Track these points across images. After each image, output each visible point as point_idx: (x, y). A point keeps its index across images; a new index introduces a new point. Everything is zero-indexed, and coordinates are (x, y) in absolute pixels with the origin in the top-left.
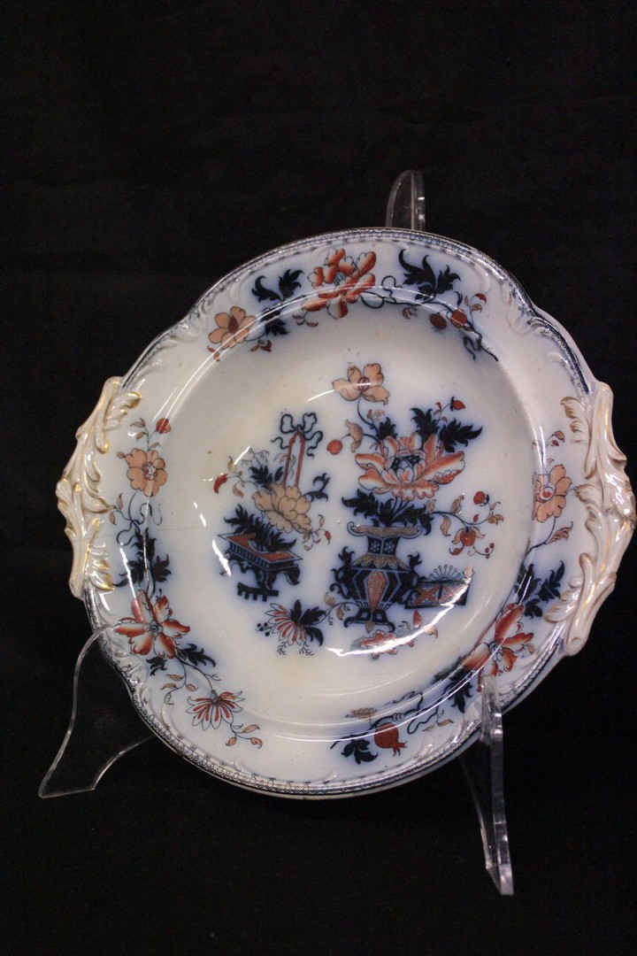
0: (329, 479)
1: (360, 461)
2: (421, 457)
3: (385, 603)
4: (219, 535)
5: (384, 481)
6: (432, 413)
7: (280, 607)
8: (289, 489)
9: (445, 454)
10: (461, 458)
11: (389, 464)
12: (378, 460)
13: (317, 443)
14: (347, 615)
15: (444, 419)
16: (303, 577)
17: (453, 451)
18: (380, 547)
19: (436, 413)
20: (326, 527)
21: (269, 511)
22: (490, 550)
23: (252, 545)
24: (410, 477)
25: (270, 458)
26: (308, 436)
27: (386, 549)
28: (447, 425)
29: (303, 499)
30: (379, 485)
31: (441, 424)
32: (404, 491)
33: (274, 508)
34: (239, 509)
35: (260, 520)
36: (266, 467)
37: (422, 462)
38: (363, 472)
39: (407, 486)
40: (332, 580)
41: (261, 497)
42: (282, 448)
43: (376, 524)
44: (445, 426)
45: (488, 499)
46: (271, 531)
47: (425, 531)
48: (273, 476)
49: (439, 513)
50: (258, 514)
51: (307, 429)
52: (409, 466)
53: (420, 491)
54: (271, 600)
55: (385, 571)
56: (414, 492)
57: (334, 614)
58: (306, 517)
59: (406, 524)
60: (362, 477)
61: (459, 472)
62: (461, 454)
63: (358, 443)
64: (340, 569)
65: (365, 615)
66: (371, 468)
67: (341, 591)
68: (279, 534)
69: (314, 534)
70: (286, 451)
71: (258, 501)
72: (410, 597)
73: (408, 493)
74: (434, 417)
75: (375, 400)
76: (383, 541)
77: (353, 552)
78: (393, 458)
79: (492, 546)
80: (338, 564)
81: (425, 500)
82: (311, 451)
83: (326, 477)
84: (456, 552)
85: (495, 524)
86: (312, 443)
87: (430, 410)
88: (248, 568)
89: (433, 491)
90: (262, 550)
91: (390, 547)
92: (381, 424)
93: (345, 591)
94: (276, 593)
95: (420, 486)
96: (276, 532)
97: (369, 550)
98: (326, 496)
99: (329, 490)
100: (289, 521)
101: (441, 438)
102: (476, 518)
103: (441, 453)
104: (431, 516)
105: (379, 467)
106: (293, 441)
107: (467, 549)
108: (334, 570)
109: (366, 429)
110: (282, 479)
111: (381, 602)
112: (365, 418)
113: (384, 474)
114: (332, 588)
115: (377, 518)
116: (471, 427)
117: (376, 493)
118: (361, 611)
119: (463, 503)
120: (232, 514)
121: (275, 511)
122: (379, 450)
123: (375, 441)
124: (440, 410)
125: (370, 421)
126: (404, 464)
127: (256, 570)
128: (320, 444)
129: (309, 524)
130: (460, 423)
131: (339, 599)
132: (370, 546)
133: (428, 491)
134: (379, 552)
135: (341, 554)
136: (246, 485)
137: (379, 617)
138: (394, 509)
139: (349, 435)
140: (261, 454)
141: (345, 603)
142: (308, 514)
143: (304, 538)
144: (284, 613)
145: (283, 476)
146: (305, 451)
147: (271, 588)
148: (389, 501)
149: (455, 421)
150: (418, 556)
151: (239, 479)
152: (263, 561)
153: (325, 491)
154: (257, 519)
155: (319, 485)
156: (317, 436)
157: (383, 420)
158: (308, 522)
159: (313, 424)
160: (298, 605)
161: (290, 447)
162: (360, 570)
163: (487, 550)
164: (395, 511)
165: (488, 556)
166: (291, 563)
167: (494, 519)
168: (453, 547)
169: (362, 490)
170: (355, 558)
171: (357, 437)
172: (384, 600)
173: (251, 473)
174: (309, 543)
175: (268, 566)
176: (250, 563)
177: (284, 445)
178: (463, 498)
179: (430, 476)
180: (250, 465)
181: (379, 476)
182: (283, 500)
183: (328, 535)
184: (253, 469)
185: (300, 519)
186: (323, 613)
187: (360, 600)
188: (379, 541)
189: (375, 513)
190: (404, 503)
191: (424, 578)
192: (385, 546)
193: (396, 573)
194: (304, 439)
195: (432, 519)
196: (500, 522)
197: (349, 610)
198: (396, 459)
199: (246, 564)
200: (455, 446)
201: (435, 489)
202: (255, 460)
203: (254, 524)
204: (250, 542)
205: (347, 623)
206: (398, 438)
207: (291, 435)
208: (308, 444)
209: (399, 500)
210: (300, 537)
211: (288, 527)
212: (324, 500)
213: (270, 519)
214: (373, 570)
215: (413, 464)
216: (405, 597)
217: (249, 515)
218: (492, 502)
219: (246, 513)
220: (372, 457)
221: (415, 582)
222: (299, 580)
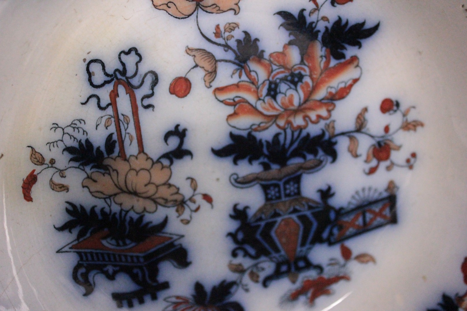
0: (185, 130)
1: (223, 97)
2: (303, 73)
3: (304, 249)
4: (58, 252)
5: (261, 113)
6: (306, 13)
7: (178, 297)
8: (133, 159)
9: (333, 63)
10: (355, 63)
11: (264, 91)
12: (248, 90)
13: (152, 89)
14: (262, 275)
15: (325, 19)
16: (194, 256)
17: (343, 56)
18: (279, 191)
19: (311, 13)
20: (202, 189)
21: (115, 195)
22: (412, 160)
23: (108, 244)
24: (296, 102)
25: (90, 126)
26: (135, 82)
27: (288, 192)
28: (330, 26)
29: (158, 166)
30: (255, 120)
31: (321, 26)
32: (291, 119)
33: (121, 189)
34: (70, 208)
35: (107, 210)
36: (87, 141)
37: (307, 80)
38: (230, 110)
39: (295, 112)
40: (231, 245)
41: (95, 181)
42: (101, 108)
43: (266, 167)
44: (326, 28)
45: (398, 105)
46: (128, 218)
47: (330, 159)
48: (103, 149)
49: (343, 134)
50: (100, 204)
51: (130, 73)
52: (290, 88)
53: (313, 115)
54: (163, 294)
55: (294, 217)
56: (306, 118)
57: (246, 279)
58: (170, 186)
59: (304, 157)
60: (230, 116)
61: (356, 81)
62: (354, 59)
63: (213, 73)
64: (238, 230)
65: (284, 268)
66: (239, 102)
67: (246, 254)
68: (141, 218)
69: (189, 203)
70: (110, 111)
71: (94, 187)
72: (331, 234)
73: (298, 121)
74: (309, 19)
75: (221, 11)
76: (281, 184)
77: (246, 208)
78: (267, 83)
79: (414, 155)
80: (233, 226)
81: (322, 124)
82: (146, 102)
83: (181, 129)
84: (372, 171)
85: (412, 132)
86: (145, 90)
87: (303, 10)
88: (115, 273)
89: (329, 111)
90: (125, 244)
91: (291, 188)
92: (239, 41)
93: (252, 252)
94: (166, 286)
95: (311, 109)
96: (135, 217)
97: (268, 199)
98: (189, 153)
99: (189, 144)
100: (149, 198)
101: (324, 43)
102: (387, 129)
103: (328, 62)
104: (334, 140)
105: (251, 98)
106: (114, 95)
107: (383, 165)
108: (230, 234)
109: (219, 53)
110: (117, 149)
111: (299, 249)
112: (213, 38)
113: (260, 106)
114: (234, 254)
115: (266, 160)
116: (363, 24)
117: (256, 130)
118: (279, 266)
119: (368, 116)
120: (62, 218)
121: (123, 192)
122: (244, 77)
123: (235, 67)
124: (317, 8)
125: (220, 41)
126: (283, 87)
127: (128, 270)
128: (156, 89)
129: (177, 193)
130: (347, 23)
131: (247, 263)
132: (266, 194)
133: (323, 112)
134: (279, 198)
135: (232, 213)
136: (67, 173)
137: (301, 264)
138: (284, 144)
139: (196, 66)
140: (73, 125)
141: (256, 265)
142: (171, 182)
143: (177, 211)
144: (185, 301)
145: (117, 145)
146: (139, 103)
147: (156, 281)
148: (277, 136)
149: (340, 19)
150: (329, 188)
151: (54, 170)
152: (132, 257)
153: (185, 147)
154: (102, 210)
155: (174, 142)
156: (149, 80)
157: (238, 34)
158: (175, 191)
159: (137, 64)
160: (199, 287)
161: (113, 103)
162: (263, 224)
163: (408, 161)
164: (287, 146)
165: (411, 167)
166: (172, 245)
167: (410, 126)
168: (367, 167)
169: (236, 132)
170: (251, 213)
171: (209, 67)
172: (303, 244)
173: (67, 156)
174: (186, 215)
175: (142, 260)
176: (115, 266)
177: (103, 104)
178: (366, 110)
179: (321, 94)
180: (61, 146)
181: (254, 110)
182: (129, 176)
183: (208, 198)
184: (69, 149)
185: (164, 192)
186: (233, 284)
187: (274, 255)
188: (276, 186)
189: (263, 154)
190: (296, 134)
191: (341, 209)
192: (285, 189)
193: (308, 213)
194: (131, 89)
195: (335, 143)
196: (419, 129)
197: (263, 269)
198: (271, 83)
199: (110, 269)
200: (344, 52)
201: (330, 108)
202: (66, 137)
203: (100, 217)
204: (104, 242)
205: (265, 283)
206: (266, 55)
207: (109, 88)
208: (139, 94)
209: (289, 132)
210: (171, 212)
211: (150, 205)
212: (187, 158)
213: (121, 204)
214: (279, 219)
215: (295, 84)
216: (325, 235)
217: (88, 210)
218: (403, 107)
219: (82, 207)
220: (237, 86)
221: (332, 215)
222: (189, 260)
